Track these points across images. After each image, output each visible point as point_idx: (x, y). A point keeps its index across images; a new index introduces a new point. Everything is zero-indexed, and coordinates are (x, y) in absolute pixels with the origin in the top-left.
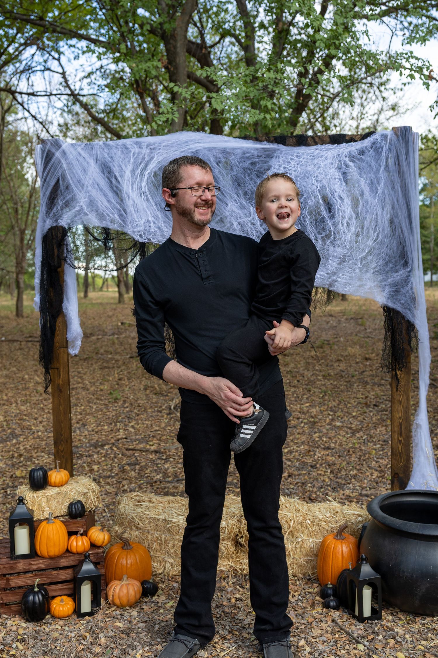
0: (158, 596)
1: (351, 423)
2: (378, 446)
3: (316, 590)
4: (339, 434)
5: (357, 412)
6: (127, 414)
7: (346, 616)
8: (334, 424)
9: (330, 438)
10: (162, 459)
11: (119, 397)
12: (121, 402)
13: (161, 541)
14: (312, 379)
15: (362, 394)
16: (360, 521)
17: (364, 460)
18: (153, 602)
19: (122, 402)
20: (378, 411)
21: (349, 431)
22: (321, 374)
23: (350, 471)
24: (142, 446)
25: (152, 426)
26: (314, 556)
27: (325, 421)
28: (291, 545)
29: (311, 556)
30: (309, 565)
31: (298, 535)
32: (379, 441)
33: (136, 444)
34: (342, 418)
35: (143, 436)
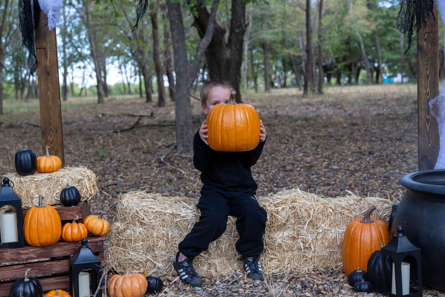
0: (165, 293)
1: (348, 166)
2: (379, 181)
3: (342, 280)
4: (337, 174)
5: (352, 158)
6: (115, 168)
8: (330, 167)
12: (108, 160)
15: (355, 147)
16: (386, 208)
17: (368, 192)
20: (374, 157)
21: (348, 172)
22: (310, 136)
26: (337, 248)
27: (321, 166)
28: (311, 237)
29: (334, 248)
30: (332, 259)
31: (319, 225)
32: (380, 177)
33: (127, 189)
34: (338, 163)
35: (133, 183)
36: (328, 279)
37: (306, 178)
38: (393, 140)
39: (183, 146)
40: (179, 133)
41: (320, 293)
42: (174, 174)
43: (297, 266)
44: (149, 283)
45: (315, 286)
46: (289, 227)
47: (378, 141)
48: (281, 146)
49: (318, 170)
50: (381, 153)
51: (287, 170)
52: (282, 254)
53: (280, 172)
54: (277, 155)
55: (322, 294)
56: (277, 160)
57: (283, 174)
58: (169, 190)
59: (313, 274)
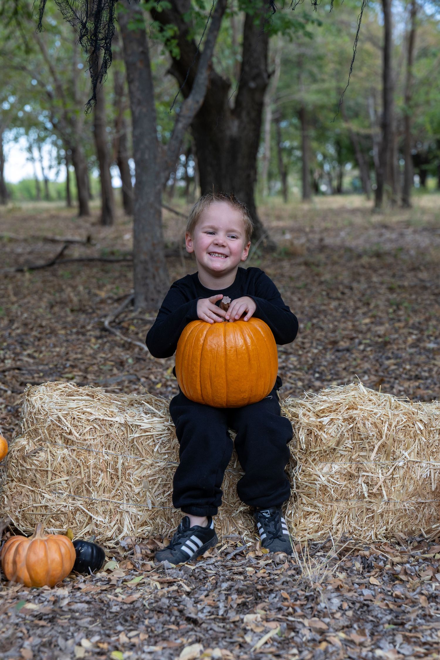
0: (109, 571)
4: (435, 359)
6: (18, 338)
8: (422, 345)
12: (4, 323)
18: (99, 579)
19: (6, 322)
22: (384, 287)
25: (67, 353)
26: (430, 496)
27: (405, 342)
28: (382, 474)
29: (424, 496)
30: (420, 516)
31: (398, 453)
33: (40, 377)
34: (436, 338)
35: (51, 366)
36: (412, 553)
37: (375, 365)
39: (146, 299)
40: (139, 276)
41: (397, 579)
42: (129, 352)
43: (355, 528)
44: (78, 553)
45: (389, 566)
46: (341, 455)
48: (329, 304)
49: (398, 349)
51: (341, 348)
52: (327, 505)
53: (326, 352)
54: (323, 321)
55: (401, 580)
56: (322, 329)
57: (333, 357)
58: (119, 380)
59: (385, 544)
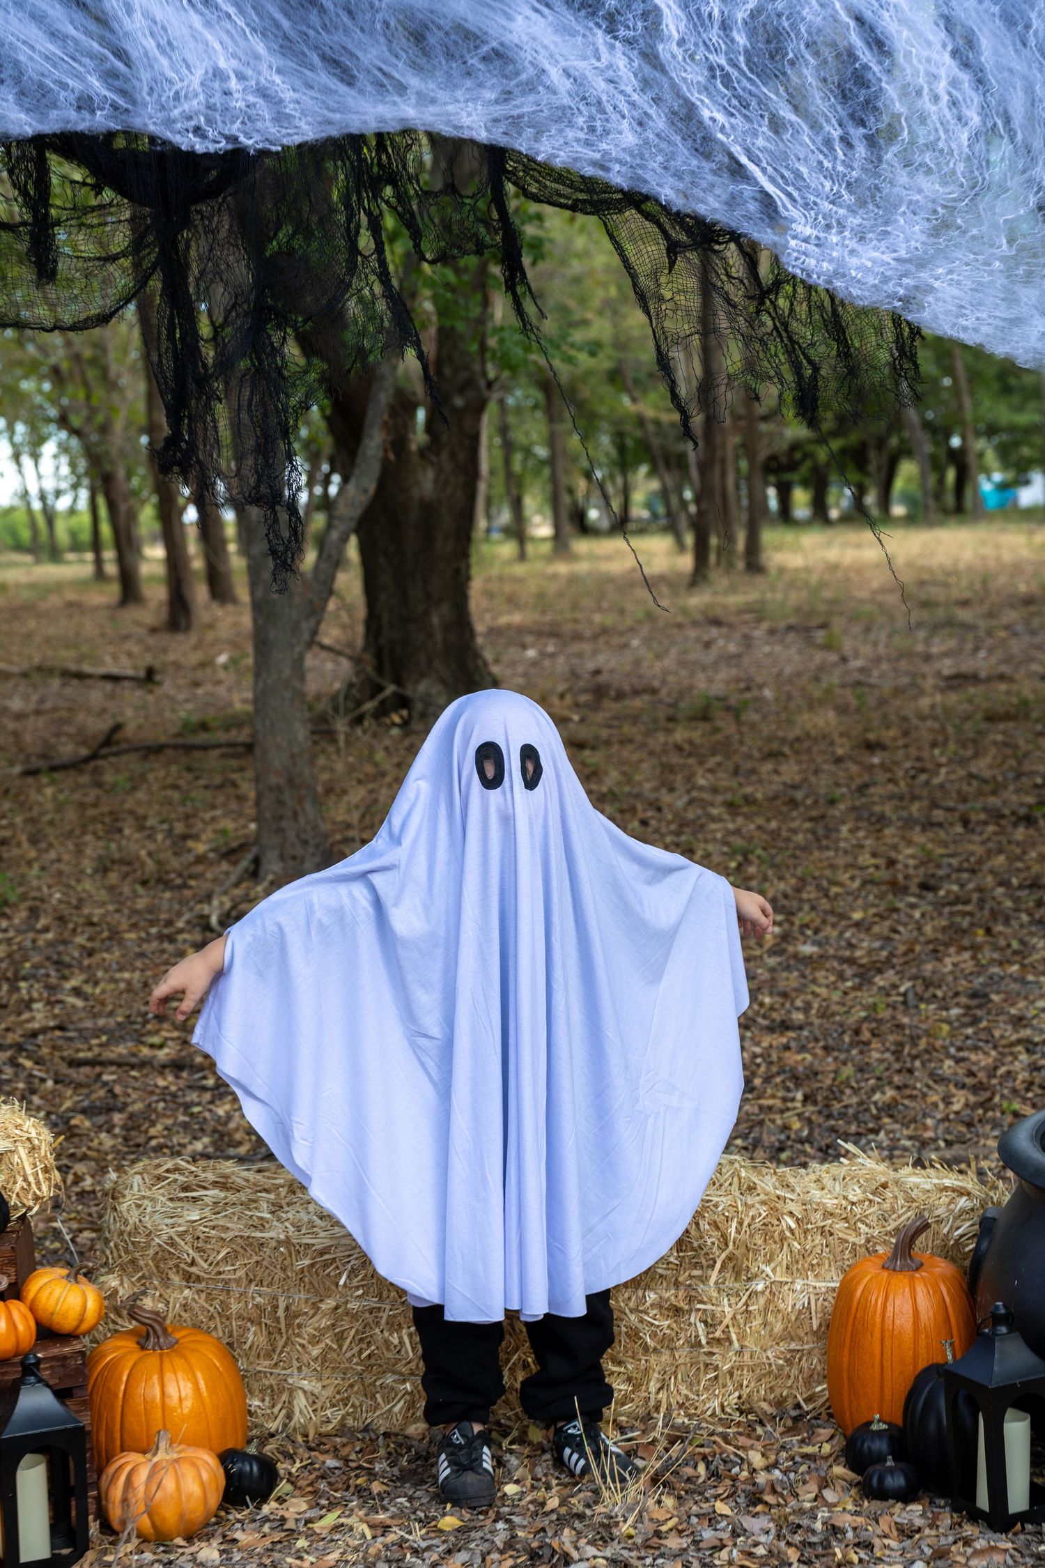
0: (281, 1500)
1: (851, 946)
2: (955, 1012)
3: (827, 1448)
4: (814, 981)
5: (865, 908)
6: (50, 951)
7: (946, 1520)
8: (791, 949)
9: (785, 995)
10: (204, 1089)
11: (13, 898)
12: (20, 916)
13: (277, 1320)
14: (690, 815)
15: (874, 855)
16: (963, 1212)
17: (914, 1058)
18: (266, 1519)
19: (24, 914)
20: (939, 905)
21: (849, 972)
22: (719, 799)
23: (873, 1090)
24: (122, 1050)
25: (146, 985)
26: (810, 1338)
28: (731, 1306)
29: (800, 1339)
30: (795, 1372)
31: (754, 1270)
32: (957, 994)
33: (101, 1045)
34: (816, 931)
35: (120, 1019)
36: (783, 1441)
38: (1003, 822)
39: (282, 857)
40: (268, 815)
41: (760, 1501)
43: (687, 1396)
44: (227, 1472)
45: (745, 1473)
47: (952, 824)
50: (962, 886)
52: (639, 1360)
55: (766, 1503)
59: (738, 1424)
